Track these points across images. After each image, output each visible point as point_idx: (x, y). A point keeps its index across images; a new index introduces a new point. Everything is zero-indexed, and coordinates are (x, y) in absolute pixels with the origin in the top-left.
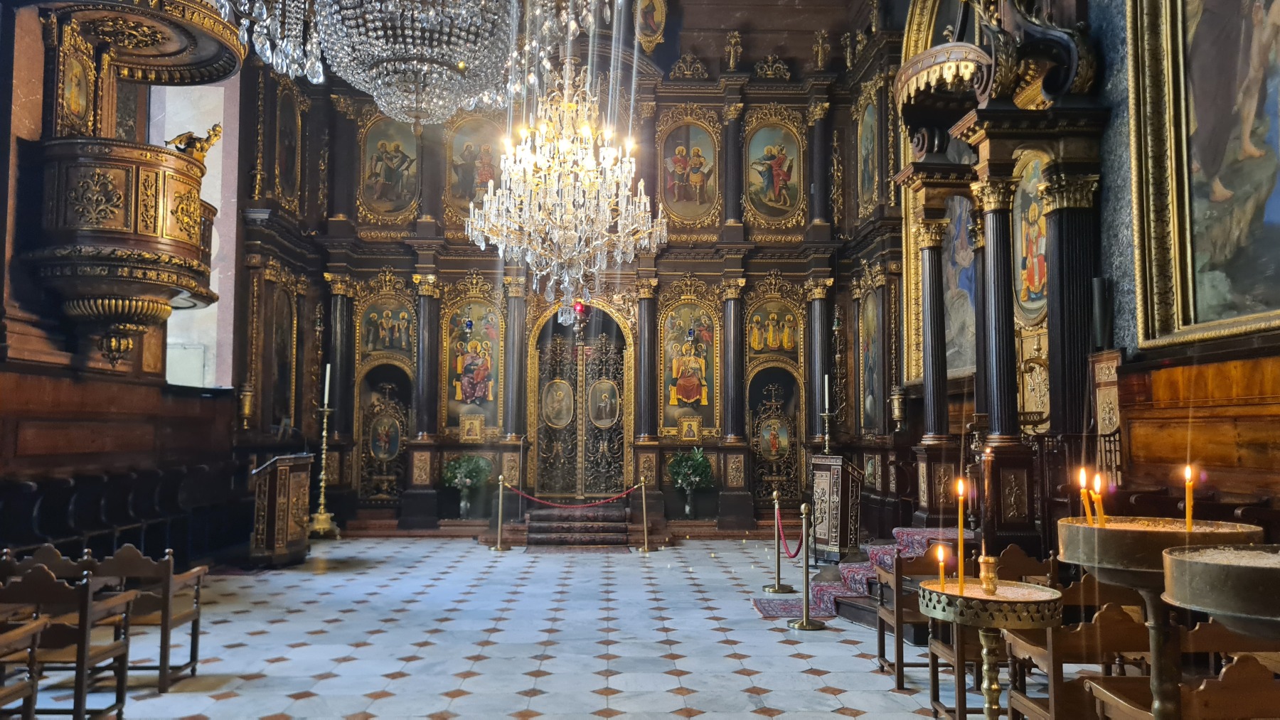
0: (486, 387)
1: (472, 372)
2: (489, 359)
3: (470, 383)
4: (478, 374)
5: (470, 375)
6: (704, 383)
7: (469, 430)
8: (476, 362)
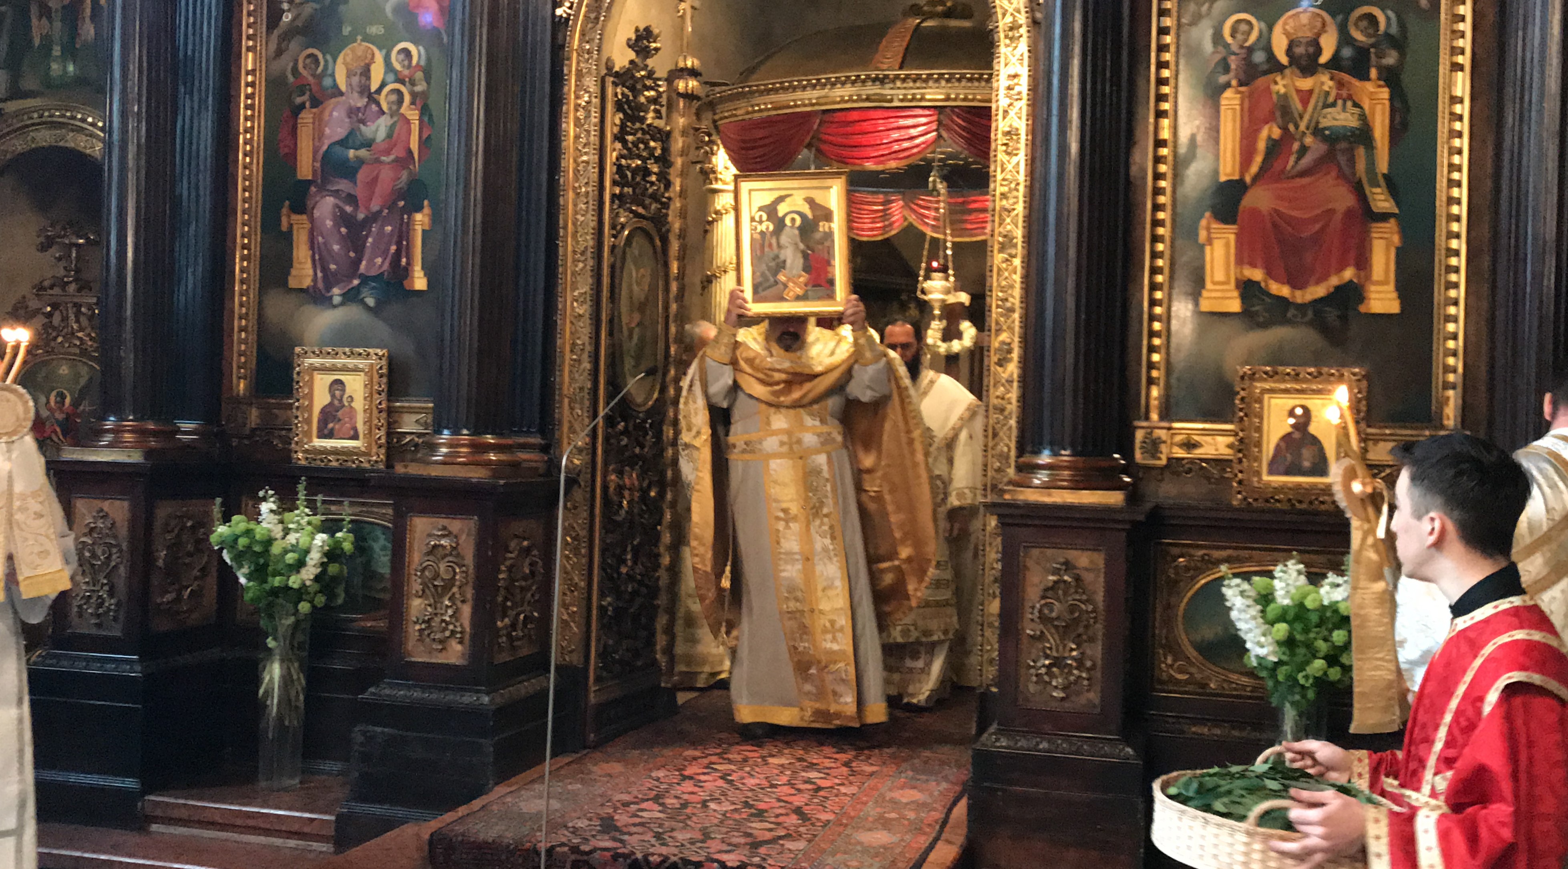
0: (403, 235)
1: (349, 171)
2: (413, 115)
3: (343, 219)
4: (375, 180)
5: (343, 185)
6: (1381, 201)
7: (329, 415)
8: (367, 130)
